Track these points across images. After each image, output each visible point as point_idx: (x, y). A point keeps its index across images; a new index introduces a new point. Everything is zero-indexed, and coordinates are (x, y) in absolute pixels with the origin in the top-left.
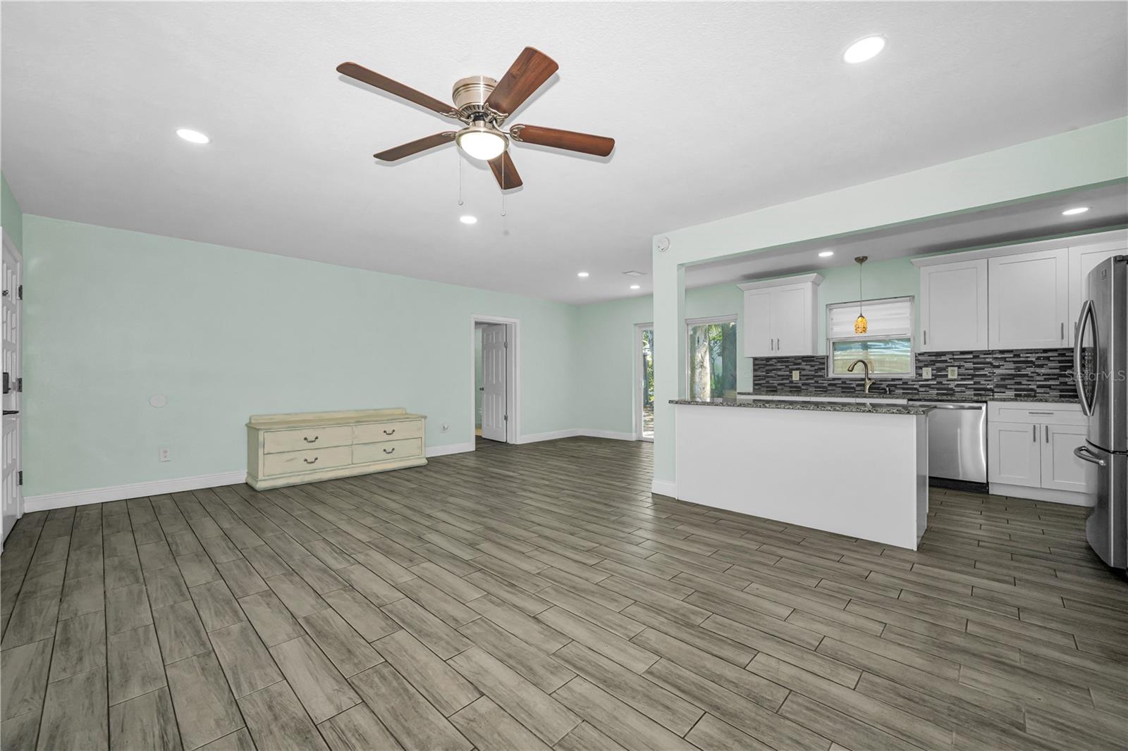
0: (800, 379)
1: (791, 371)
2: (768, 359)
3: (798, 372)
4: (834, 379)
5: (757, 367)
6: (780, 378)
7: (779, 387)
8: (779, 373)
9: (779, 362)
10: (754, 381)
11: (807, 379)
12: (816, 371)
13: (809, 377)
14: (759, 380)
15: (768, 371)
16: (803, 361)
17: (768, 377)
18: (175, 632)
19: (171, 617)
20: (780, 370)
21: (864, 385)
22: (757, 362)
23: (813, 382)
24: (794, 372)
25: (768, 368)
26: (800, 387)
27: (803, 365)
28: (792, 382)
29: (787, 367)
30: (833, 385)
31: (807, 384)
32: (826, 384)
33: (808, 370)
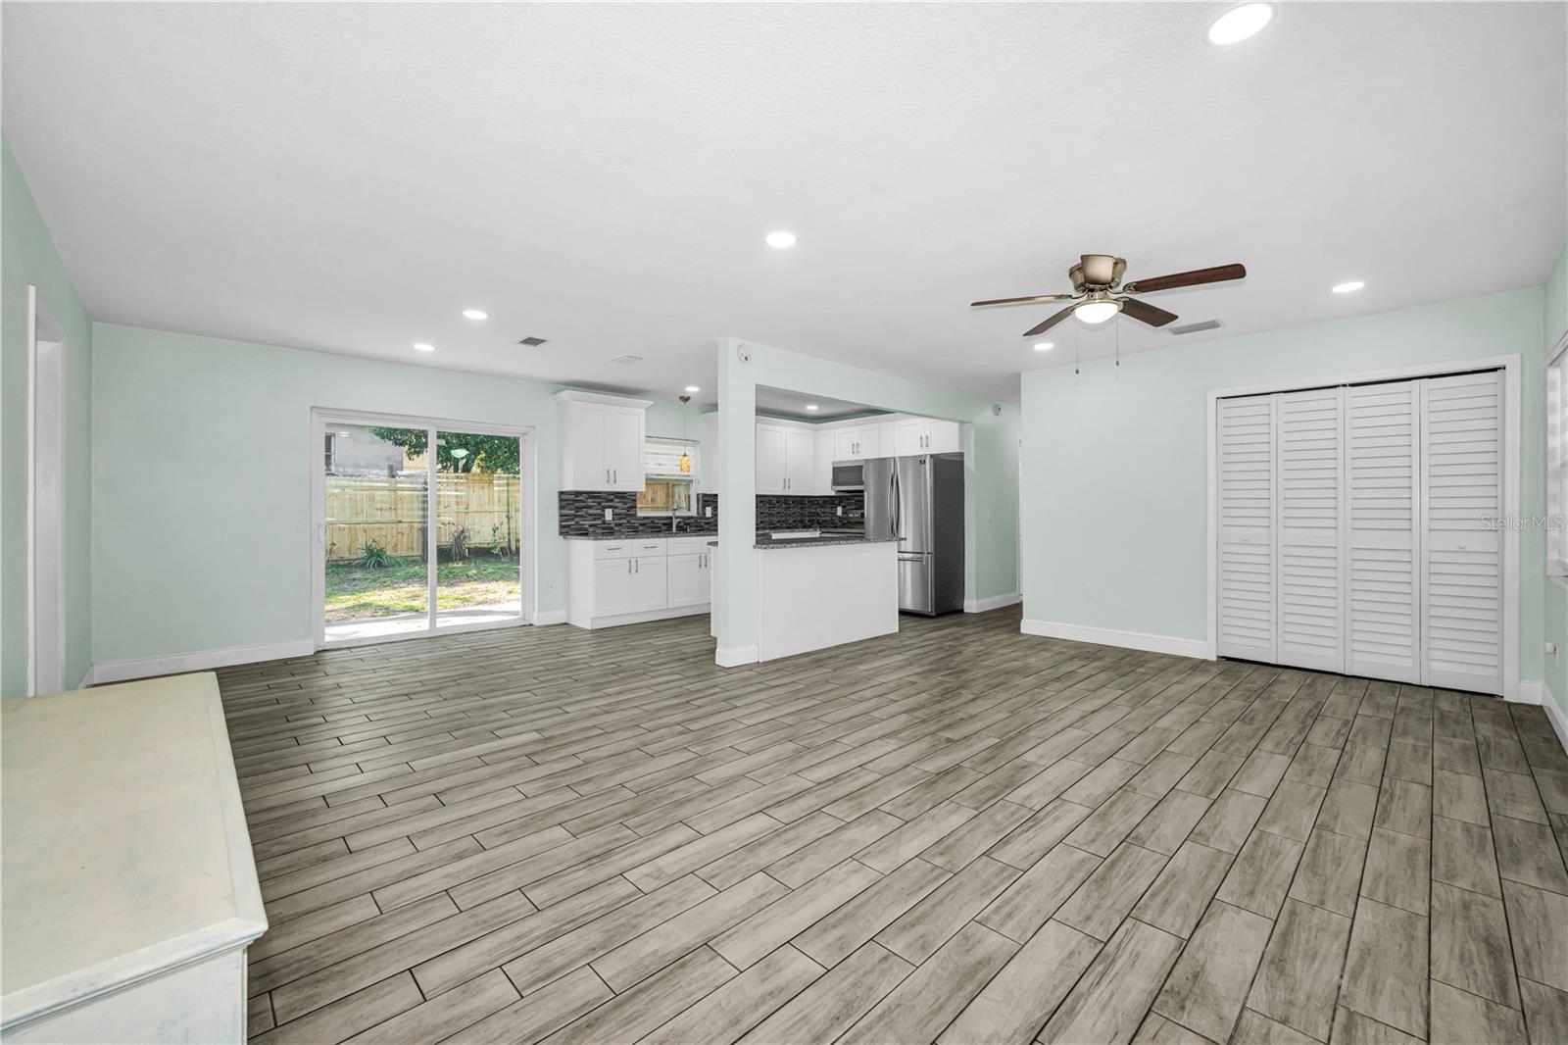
0: (613, 518)
1: (603, 510)
2: (578, 493)
3: (611, 510)
4: (645, 518)
5: (564, 503)
6: (592, 517)
7: (590, 530)
8: (591, 511)
9: (590, 497)
10: (561, 522)
11: (620, 519)
12: (627, 509)
13: (621, 516)
14: (567, 520)
15: (578, 509)
16: (615, 497)
17: (576, 516)
18: (1339, 865)
19: (1332, 888)
20: (591, 507)
21: (672, 523)
22: (563, 497)
23: (625, 521)
24: (607, 510)
25: (577, 504)
26: (613, 529)
27: (617, 502)
28: (604, 522)
29: (599, 503)
30: (644, 524)
31: (621, 525)
32: (637, 523)
33: (622, 509)
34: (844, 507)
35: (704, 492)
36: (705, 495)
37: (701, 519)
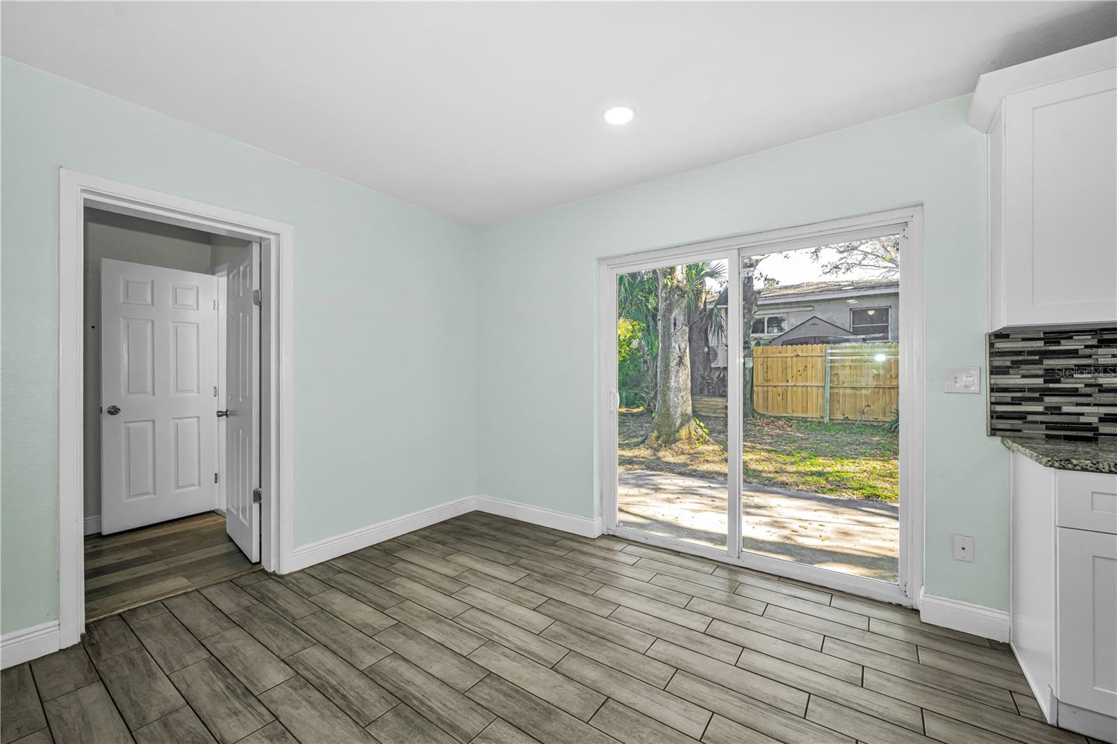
5: (999, 362)
8: (1108, 380)
10: (995, 405)
14: (1019, 402)
22: (1003, 346)
25: (1054, 362)
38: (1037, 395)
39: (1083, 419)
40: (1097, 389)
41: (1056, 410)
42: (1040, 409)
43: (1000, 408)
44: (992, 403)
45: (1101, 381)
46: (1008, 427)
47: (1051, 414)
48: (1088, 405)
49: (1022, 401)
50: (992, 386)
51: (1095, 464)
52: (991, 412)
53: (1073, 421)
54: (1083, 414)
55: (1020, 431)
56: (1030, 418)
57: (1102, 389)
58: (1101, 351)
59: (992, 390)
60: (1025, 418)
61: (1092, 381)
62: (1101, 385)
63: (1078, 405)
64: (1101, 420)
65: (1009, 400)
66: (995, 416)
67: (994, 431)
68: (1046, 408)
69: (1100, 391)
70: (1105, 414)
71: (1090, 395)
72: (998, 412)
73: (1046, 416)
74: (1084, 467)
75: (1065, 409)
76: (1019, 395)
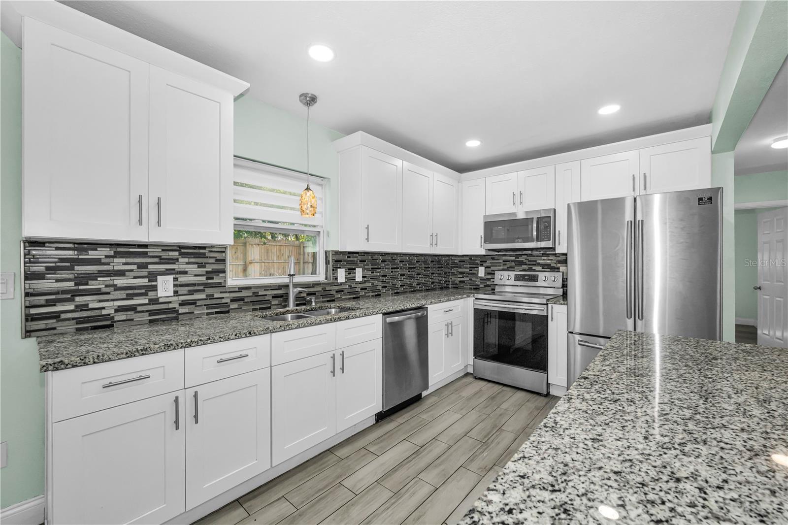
0: (176, 292)
1: (152, 276)
2: (84, 246)
3: (170, 278)
4: (241, 289)
6: (122, 294)
8: (120, 281)
9: (118, 254)
11: (191, 293)
12: (209, 275)
13: (193, 288)
16: (183, 255)
20: (121, 273)
21: (287, 294)
23: (203, 296)
24: (159, 279)
26: (174, 310)
27: (184, 265)
28: (154, 300)
29: (141, 266)
30: (241, 299)
31: (193, 303)
32: (227, 297)
33: (193, 273)
34: (486, 267)
35: (336, 249)
36: (337, 253)
37: (331, 284)
38: (69, 296)
39: (104, 312)
40: (112, 289)
41: (84, 307)
42: (72, 307)
43: (33, 311)
44: (26, 307)
45: (116, 282)
46: (43, 327)
47: (81, 311)
48: (107, 301)
49: (56, 302)
50: (27, 291)
51: (83, 360)
52: (26, 315)
53: (97, 314)
54: (104, 308)
55: (54, 329)
56: (63, 316)
57: (117, 288)
58: (116, 260)
59: (27, 294)
60: (59, 317)
61: (111, 283)
62: (116, 285)
63: (100, 301)
64: (116, 311)
65: (43, 303)
66: (30, 318)
67: (28, 333)
68: (76, 306)
69: (115, 290)
70: (119, 306)
71: (108, 293)
72: (33, 315)
73: (77, 313)
74: (75, 364)
75: (91, 306)
76: (53, 297)
